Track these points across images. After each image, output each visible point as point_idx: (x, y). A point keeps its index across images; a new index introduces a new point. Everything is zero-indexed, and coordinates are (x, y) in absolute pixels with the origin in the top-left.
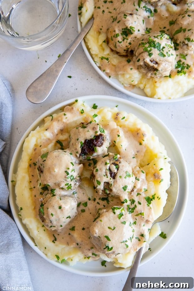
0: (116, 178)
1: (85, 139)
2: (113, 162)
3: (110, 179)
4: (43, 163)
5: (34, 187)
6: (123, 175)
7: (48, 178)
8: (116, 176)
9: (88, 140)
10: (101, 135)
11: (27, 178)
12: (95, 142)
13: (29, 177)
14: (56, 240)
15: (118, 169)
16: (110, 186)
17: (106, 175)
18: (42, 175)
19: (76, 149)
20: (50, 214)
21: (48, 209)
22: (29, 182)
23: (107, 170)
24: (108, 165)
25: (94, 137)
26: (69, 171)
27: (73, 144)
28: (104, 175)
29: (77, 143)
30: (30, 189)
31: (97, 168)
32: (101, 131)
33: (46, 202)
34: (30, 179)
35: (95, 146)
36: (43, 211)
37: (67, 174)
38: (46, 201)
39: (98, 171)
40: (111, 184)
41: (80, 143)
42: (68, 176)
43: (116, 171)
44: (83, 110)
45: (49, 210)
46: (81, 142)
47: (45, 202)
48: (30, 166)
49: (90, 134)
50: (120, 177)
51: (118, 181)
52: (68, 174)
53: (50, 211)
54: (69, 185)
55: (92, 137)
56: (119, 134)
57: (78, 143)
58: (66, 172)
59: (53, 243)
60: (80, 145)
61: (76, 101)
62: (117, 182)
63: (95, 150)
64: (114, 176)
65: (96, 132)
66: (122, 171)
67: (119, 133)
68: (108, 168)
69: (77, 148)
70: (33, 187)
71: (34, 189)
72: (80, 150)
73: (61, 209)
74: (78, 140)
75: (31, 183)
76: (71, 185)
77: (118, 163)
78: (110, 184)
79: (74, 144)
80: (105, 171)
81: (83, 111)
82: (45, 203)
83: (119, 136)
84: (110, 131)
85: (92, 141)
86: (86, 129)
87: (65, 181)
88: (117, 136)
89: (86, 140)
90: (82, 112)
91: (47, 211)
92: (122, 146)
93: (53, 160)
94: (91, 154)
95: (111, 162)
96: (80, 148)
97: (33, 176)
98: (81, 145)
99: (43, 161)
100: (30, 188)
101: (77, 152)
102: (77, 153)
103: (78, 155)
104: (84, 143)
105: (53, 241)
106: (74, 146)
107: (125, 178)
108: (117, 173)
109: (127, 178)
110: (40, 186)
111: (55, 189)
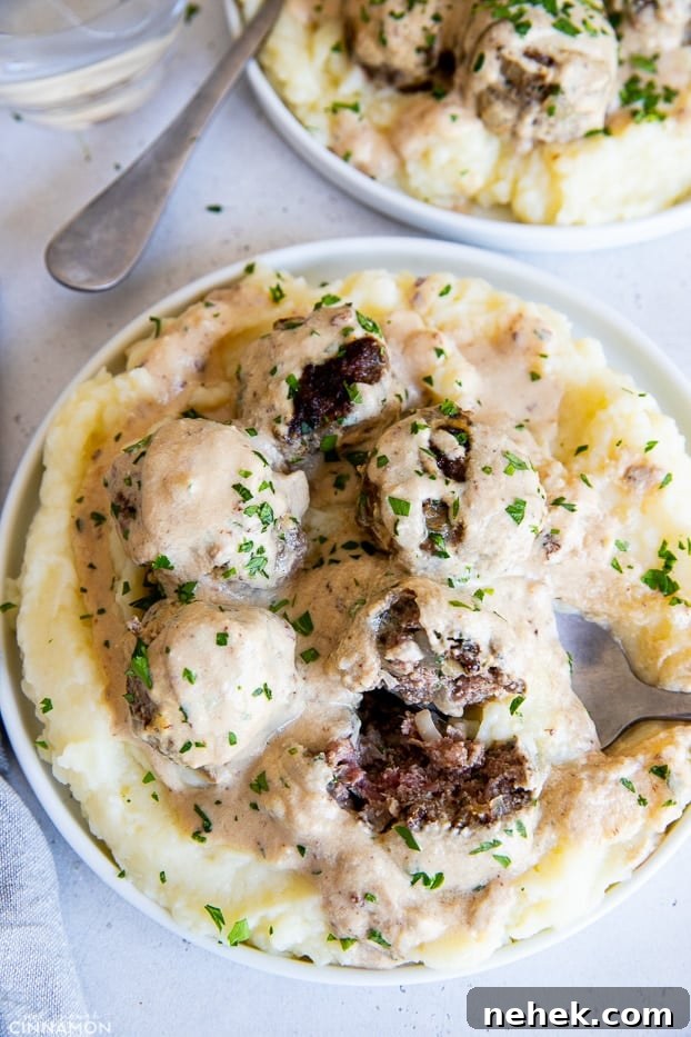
0: (468, 475)
1: (303, 365)
2: (443, 420)
3: (447, 483)
4: (137, 468)
5: (101, 611)
6: (494, 462)
7: (162, 524)
8: (469, 470)
9: (317, 367)
10: (368, 341)
11: (68, 575)
12: (348, 369)
13: (76, 568)
14: (207, 829)
15: (468, 445)
16: (451, 512)
17: (426, 471)
18: (132, 526)
19: (272, 408)
20: (178, 671)
21: (168, 651)
22: (76, 591)
23: (425, 454)
24: (425, 435)
25: (341, 349)
26: (252, 485)
27: (255, 394)
28: (417, 472)
29: (271, 387)
30: (82, 618)
31: (379, 455)
32: (364, 327)
33: (158, 633)
34: (80, 579)
35: (352, 380)
36: (148, 666)
37: (243, 496)
38: (155, 627)
39: (387, 461)
40: (456, 504)
41: (284, 383)
42: (249, 503)
43: (460, 452)
44: (278, 289)
45: (171, 654)
46: (289, 379)
47: (154, 635)
48: (78, 524)
49: (320, 345)
50: (484, 469)
51: (481, 484)
52: (246, 495)
53: (179, 659)
54: (254, 550)
55: (334, 350)
56: (440, 347)
57: (278, 384)
58: (237, 487)
59: (196, 843)
60: (285, 389)
61: (250, 269)
62: (476, 488)
63: (351, 394)
64: (456, 472)
65: (346, 331)
66: (485, 450)
67: (441, 342)
68: (426, 445)
69: (277, 405)
70: (92, 609)
71: (99, 617)
72: (286, 407)
73: (225, 644)
74: (274, 371)
75: (84, 594)
76: (261, 550)
77: (462, 424)
78: (450, 504)
79: (259, 392)
80: (417, 458)
81: (278, 294)
82: (152, 639)
83: (440, 352)
84: (402, 346)
85: (334, 367)
86: (300, 328)
87: (236, 530)
88: (434, 354)
89: (308, 369)
90: (277, 296)
91: (165, 663)
92: (460, 384)
93: (176, 447)
94: (335, 419)
95: (435, 422)
96: (289, 398)
97: (91, 566)
98: (291, 388)
99: (136, 462)
100: (83, 613)
101: (279, 417)
102: (278, 420)
103: (283, 429)
104: (301, 381)
105: (196, 835)
106: (264, 401)
107: (505, 472)
108: (467, 461)
109: (517, 473)
110: (124, 593)
111: (192, 579)
